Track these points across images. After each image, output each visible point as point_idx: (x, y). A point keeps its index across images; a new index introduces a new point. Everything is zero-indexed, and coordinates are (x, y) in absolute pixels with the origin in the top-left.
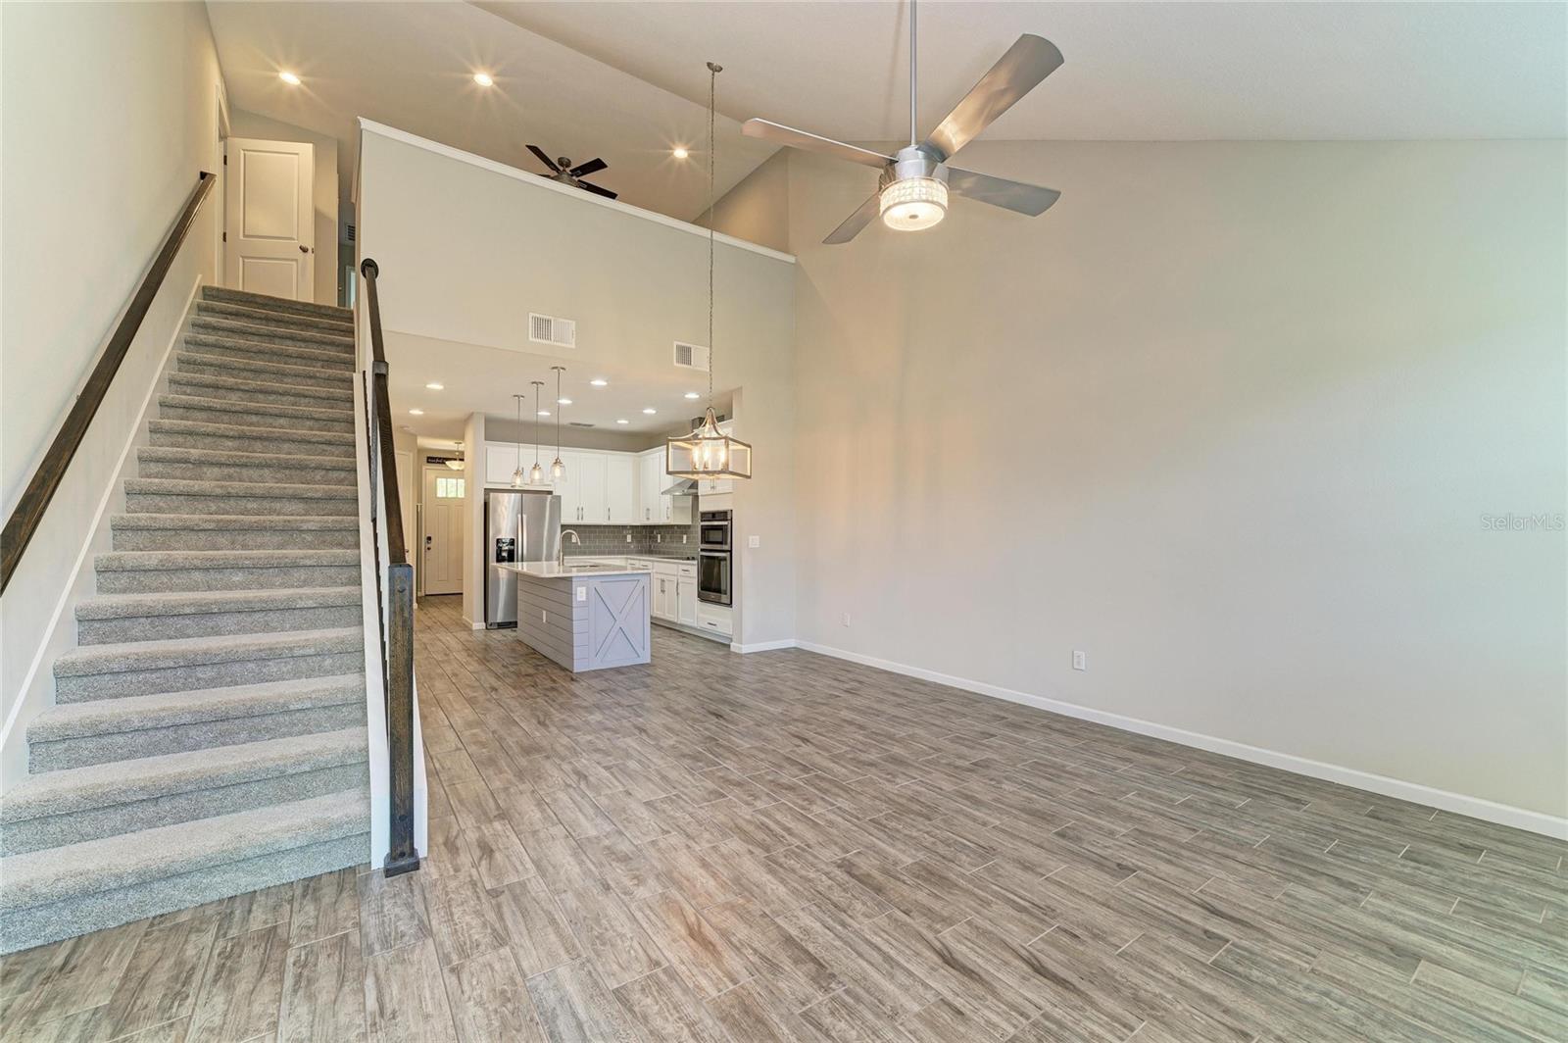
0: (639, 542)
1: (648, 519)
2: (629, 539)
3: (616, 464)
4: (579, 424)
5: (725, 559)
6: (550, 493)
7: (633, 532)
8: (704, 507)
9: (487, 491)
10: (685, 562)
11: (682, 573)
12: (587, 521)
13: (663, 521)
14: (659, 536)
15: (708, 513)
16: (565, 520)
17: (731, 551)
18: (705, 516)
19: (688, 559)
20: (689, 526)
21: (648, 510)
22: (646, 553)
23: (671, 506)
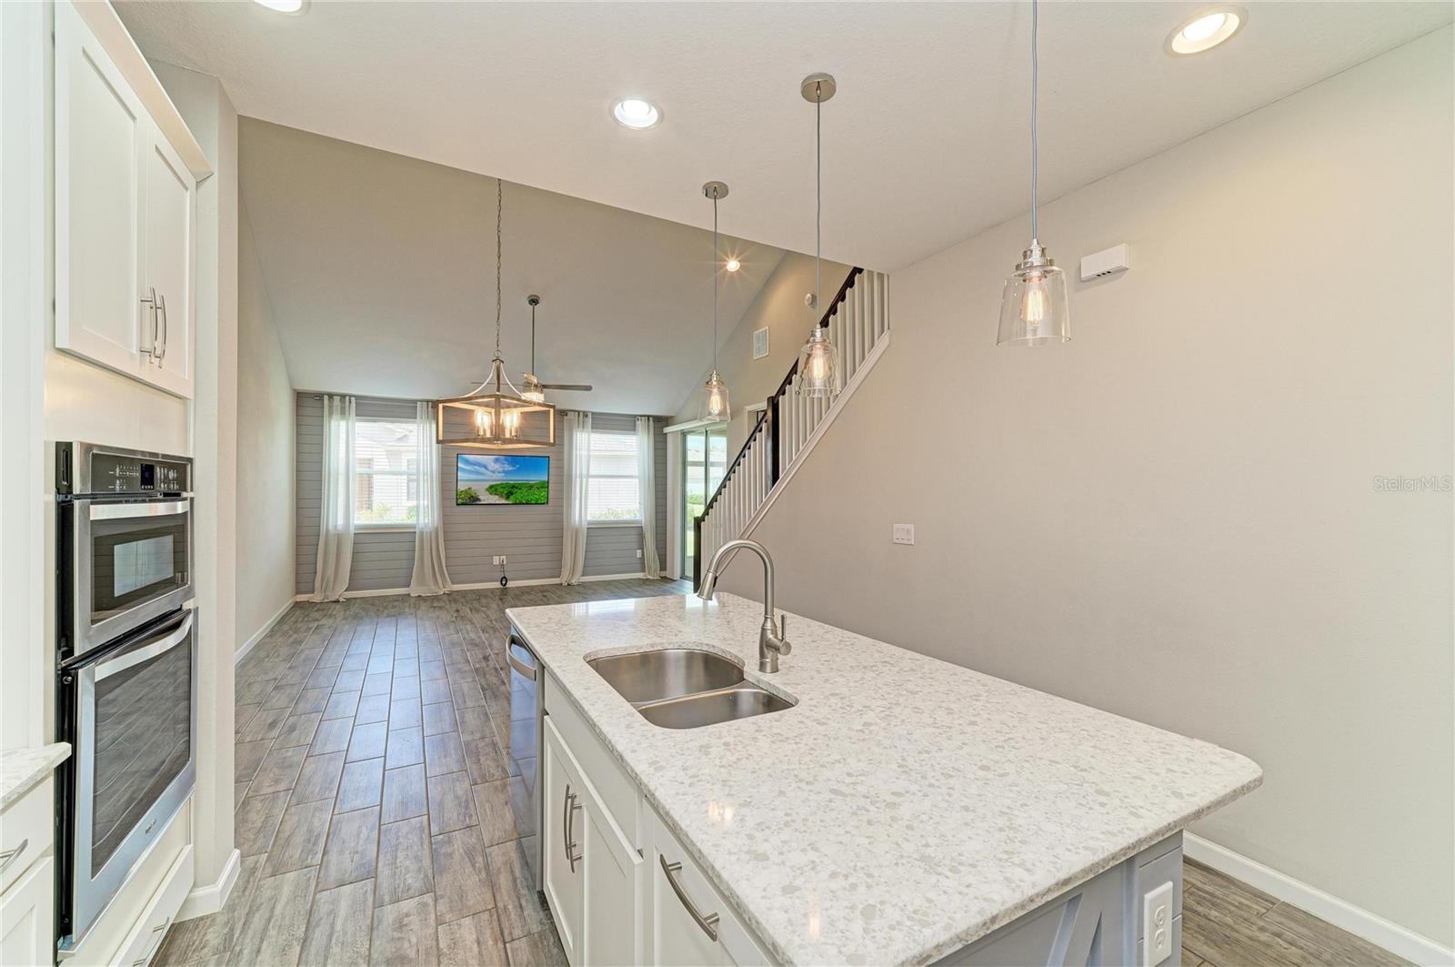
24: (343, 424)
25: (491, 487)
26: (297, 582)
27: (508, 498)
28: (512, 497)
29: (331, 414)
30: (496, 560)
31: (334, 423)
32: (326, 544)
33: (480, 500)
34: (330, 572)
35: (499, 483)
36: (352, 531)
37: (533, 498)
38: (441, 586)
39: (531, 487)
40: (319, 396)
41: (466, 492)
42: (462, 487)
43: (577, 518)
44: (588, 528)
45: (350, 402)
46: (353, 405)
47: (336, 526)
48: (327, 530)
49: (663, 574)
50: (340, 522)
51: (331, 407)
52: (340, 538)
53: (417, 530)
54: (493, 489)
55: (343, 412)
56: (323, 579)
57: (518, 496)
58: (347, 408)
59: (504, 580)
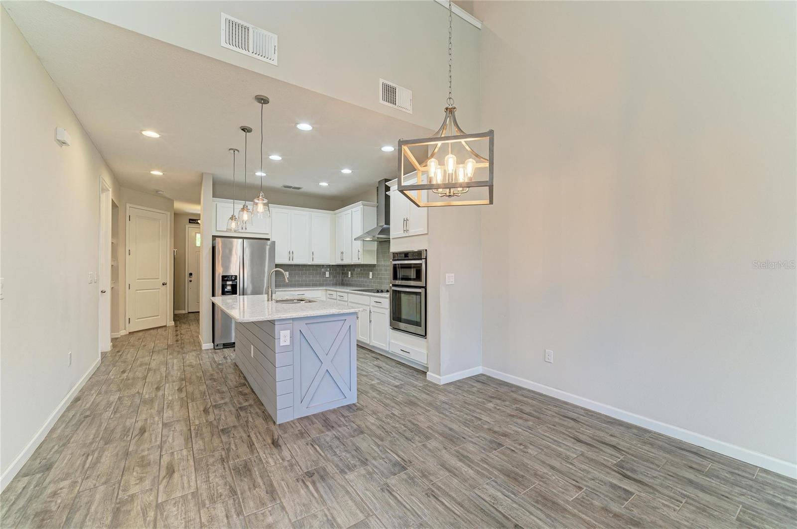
0: (335, 277)
1: (342, 260)
2: (327, 275)
3: (319, 218)
4: (290, 187)
5: (419, 294)
6: (268, 239)
7: (330, 270)
8: (395, 247)
9: (214, 237)
10: (376, 294)
11: (375, 304)
12: (297, 261)
13: (355, 261)
14: (350, 272)
15: (400, 253)
16: (278, 261)
17: (425, 288)
18: (397, 256)
19: (378, 292)
20: (374, 266)
21: (342, 253)
22: (339, 285)
23: (361, 250)
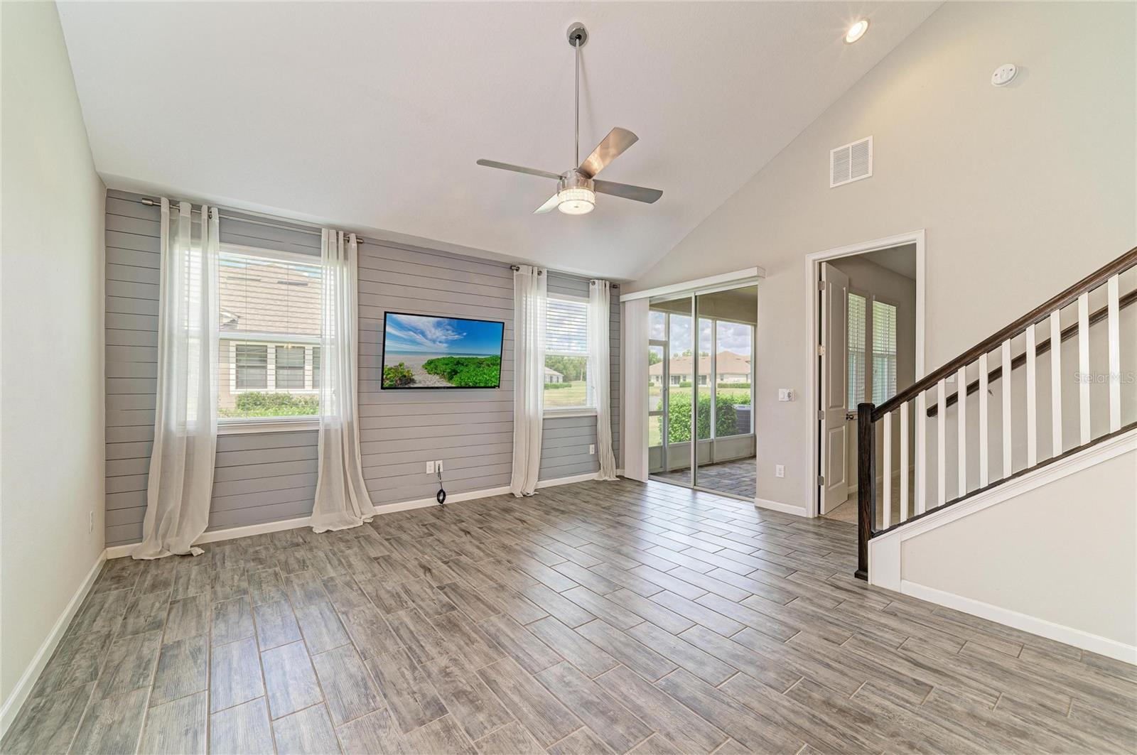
24: (196, 253)
25: (430, 363)
26: (108, 525)
27: (450, 379)
28: (456, 378)
29: (173, 234)
30: (430, 467)
31: (178, 250)
32: (166, 457)
33: (413, 381)
34: (174, 503)
35: (440, 357)
36: (214, 431)
37: (481, 379)
38: (358, 512)
39: (480, 363)
40: (150, 202)
41: (396, 369)
42: (390, 362)
43: (532, 406)
44: (544, 419)
45: (210, 217)
46: (216, 220)
47: (185, 424)
48: (168, 432)
49: (619, 472)
50: (192, 416)
51: (172, 222)
52: (191, 444)
53: (321, 428)
54: (431, 366)
55: (196, 234)
56: (158, 519)
57: (465, 376)
58: (204, 229)
59: (441, 494)
